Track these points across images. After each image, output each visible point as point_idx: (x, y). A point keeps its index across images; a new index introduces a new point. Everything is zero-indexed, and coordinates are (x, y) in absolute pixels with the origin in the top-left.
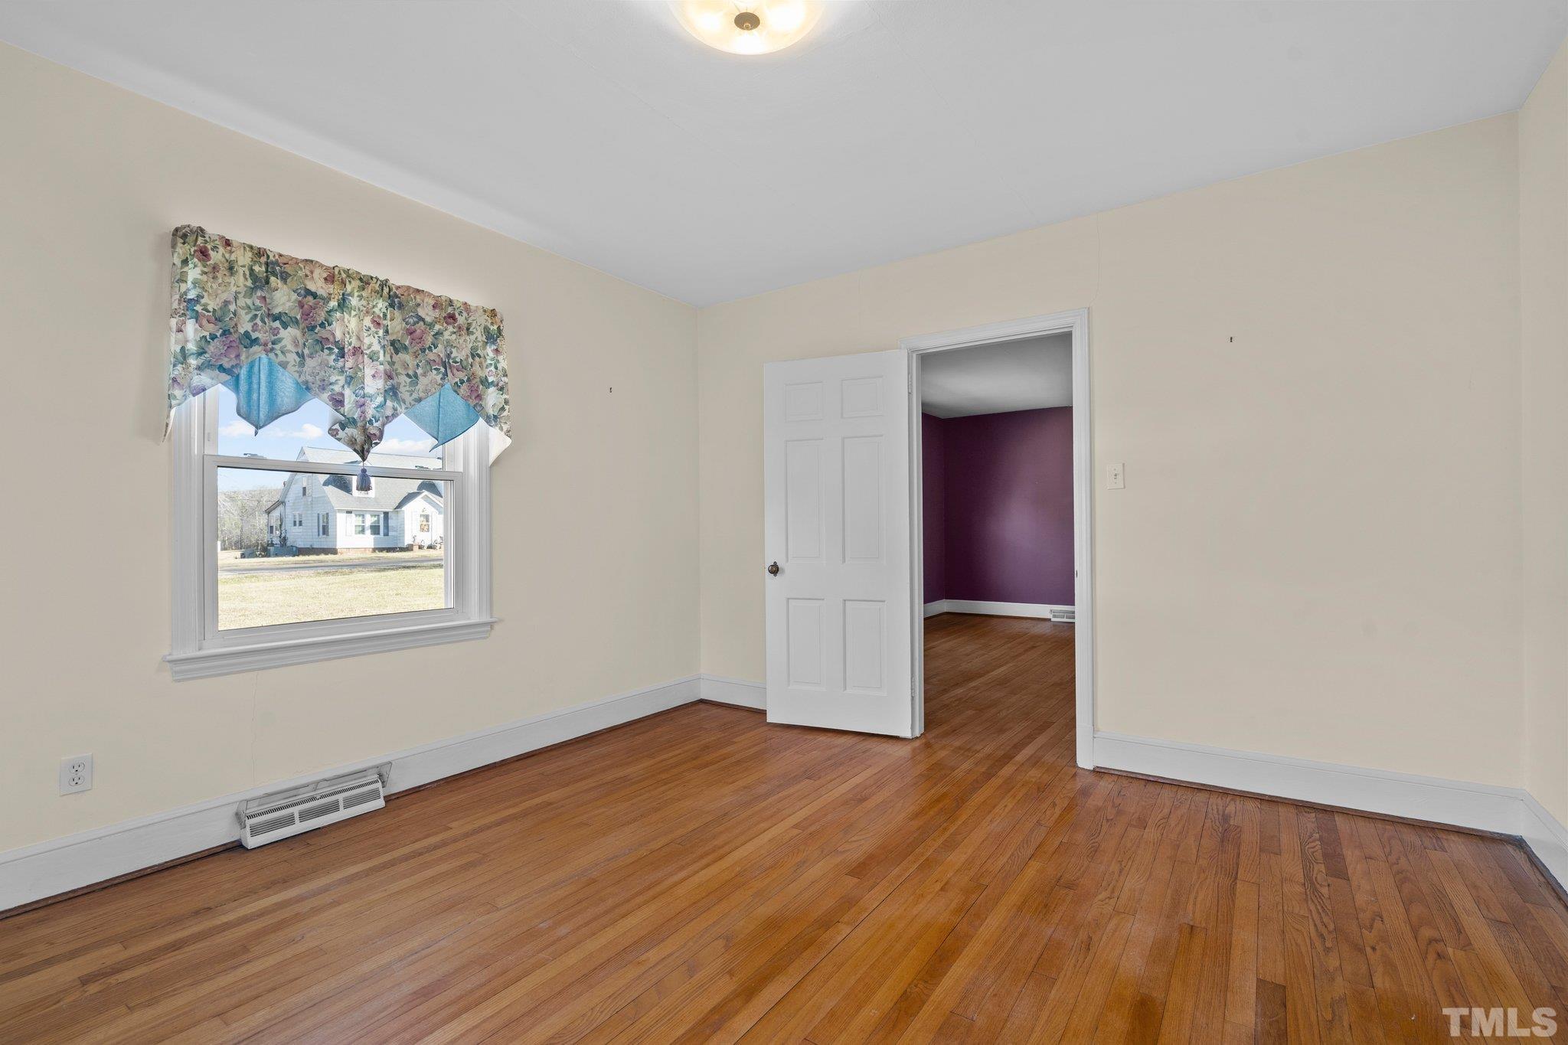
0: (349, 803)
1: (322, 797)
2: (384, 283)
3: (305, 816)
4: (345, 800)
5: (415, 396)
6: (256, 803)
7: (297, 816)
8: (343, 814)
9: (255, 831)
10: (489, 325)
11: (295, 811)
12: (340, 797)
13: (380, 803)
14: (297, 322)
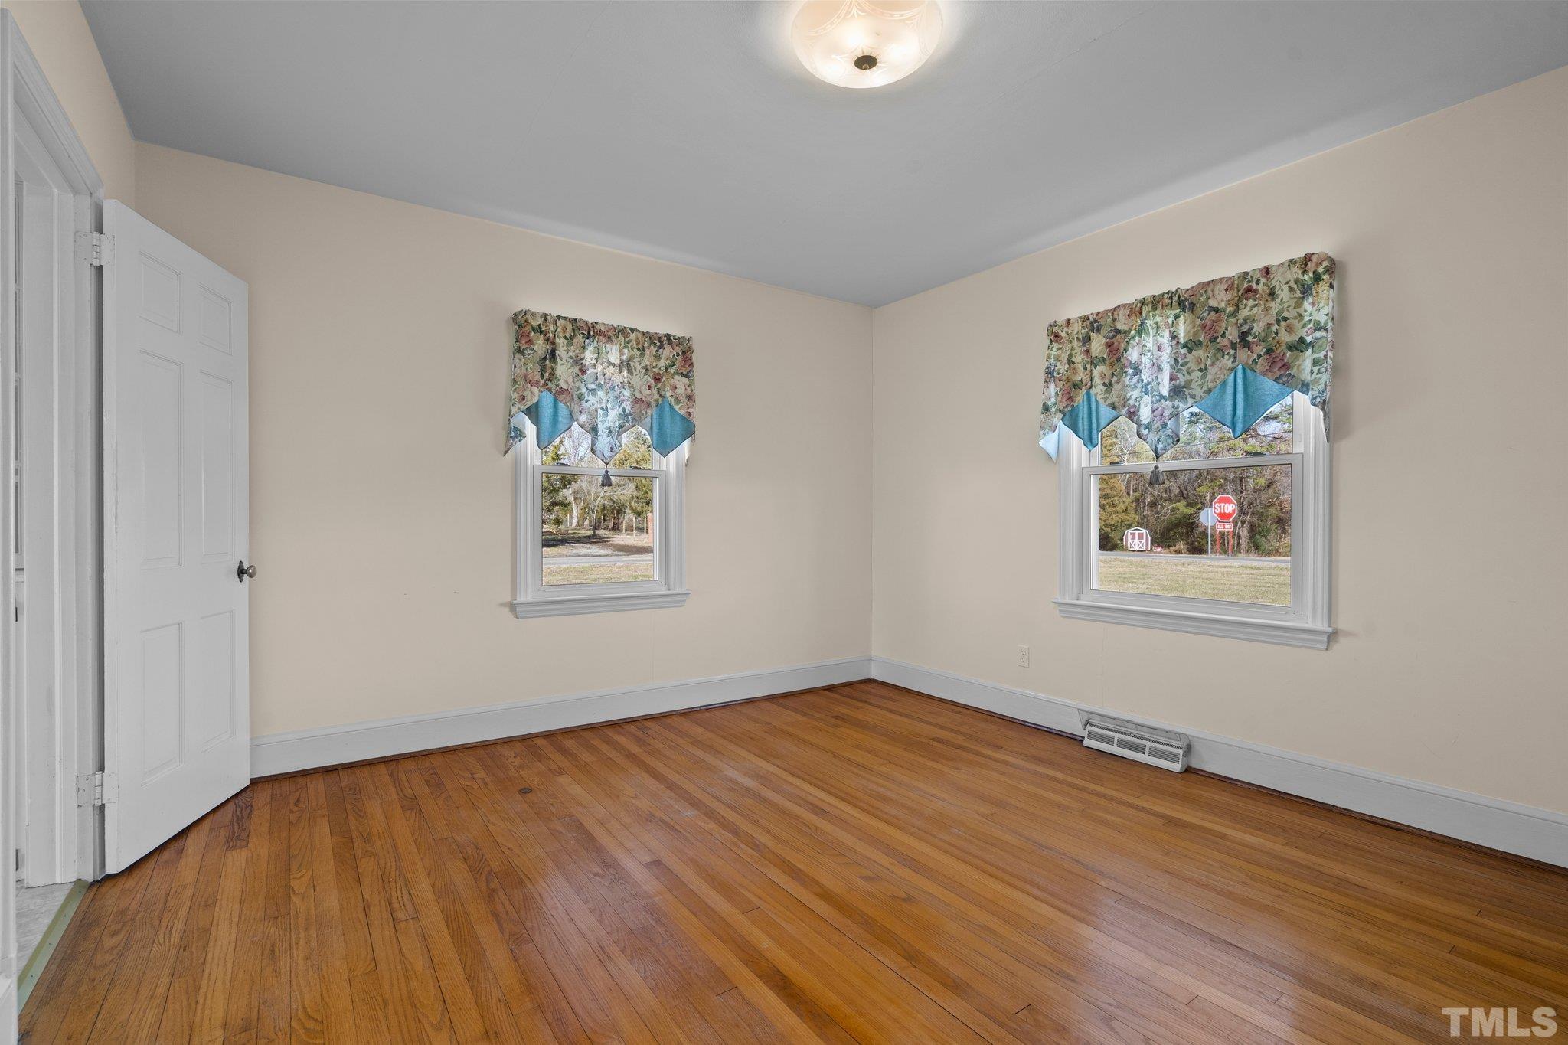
0: (1154, 753)
1: (1135, 736)
2: (1171, 294)
3: (1121, 744)
4: (1151, 748)
5: (1205, 388)
6: (1098, 718)
7: (1116, 740)
8: (1145, 758)
9: (1091, 735)
10: (1300, 277)
11: (1117, 736)
12: (1148, 744)
13: (1177, 767)
14: (1104, 360)
